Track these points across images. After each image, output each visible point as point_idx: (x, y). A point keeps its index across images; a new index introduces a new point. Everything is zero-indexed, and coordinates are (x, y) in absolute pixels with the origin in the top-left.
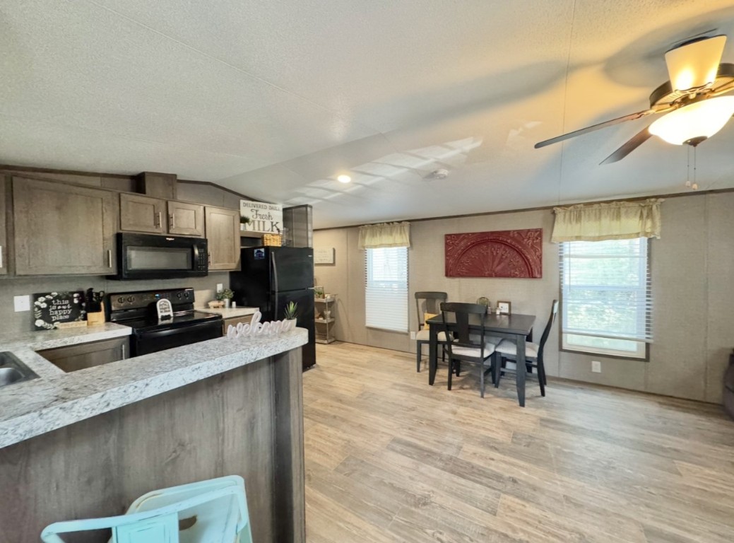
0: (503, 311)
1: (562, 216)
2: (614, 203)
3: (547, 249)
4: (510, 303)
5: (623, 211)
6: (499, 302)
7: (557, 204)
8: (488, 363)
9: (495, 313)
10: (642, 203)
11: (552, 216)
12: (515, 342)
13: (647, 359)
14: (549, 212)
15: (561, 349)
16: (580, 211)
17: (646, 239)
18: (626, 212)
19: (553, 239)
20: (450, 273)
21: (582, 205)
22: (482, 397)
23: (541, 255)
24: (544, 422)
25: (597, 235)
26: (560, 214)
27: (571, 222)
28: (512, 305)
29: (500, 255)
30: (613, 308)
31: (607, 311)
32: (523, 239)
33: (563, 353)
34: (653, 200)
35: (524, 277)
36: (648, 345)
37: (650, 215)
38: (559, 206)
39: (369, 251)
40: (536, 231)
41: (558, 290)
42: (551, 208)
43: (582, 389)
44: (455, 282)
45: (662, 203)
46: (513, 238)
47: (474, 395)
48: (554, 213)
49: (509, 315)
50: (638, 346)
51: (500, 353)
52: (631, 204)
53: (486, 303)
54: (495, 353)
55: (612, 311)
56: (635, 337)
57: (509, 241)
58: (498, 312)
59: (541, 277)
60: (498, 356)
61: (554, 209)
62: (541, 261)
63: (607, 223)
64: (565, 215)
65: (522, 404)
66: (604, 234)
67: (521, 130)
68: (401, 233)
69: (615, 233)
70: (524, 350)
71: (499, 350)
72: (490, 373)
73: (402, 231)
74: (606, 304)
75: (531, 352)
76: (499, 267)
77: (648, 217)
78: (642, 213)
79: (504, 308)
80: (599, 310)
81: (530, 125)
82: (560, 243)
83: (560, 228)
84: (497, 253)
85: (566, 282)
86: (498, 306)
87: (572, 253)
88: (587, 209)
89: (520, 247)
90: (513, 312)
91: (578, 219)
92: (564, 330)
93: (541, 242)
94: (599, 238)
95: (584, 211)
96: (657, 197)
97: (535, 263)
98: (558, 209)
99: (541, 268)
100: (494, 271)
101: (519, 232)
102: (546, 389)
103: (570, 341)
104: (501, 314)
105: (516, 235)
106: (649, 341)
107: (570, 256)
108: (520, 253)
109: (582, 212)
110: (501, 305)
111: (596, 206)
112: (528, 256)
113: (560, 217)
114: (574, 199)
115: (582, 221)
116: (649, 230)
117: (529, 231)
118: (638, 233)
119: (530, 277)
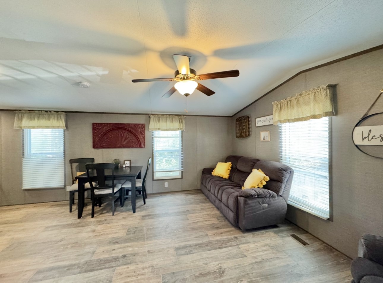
0: (127, 165)
2: (171, 116)
3: (147, 134)
4: (130, 161)
5: (174, 119)
6: (124, 161)
7: (151, 113)
8: (118, 195)
9: (123, 167)
10: (180, 116)
11: (149, 118)
12: (130, 181)
13: (182, 178)
14: (148, 116)
17: (181, 131)
18: (175, 120)
19: (149, 129)
20: (95, 146)
21: (160, 115)
22: (113, 215)
23: (144, 136)
24: (144, 217)
25: (166, 128)
27: (156, 122)
28: (132, 161)
29: (125, 136)
30: (174, 159)
31: (172, 160)
32: (137, 128)
33: (154, 181)
34: (183, 116)
35: (137, 147)
36: (182, 172)
37: (182, 122)
39: (26, 130)
40: (142, 125)
41: (152, 153)
42: (148, 114)
43: (161, 196)
44: (100, 151)
45: (185, 118)
46: (132, 127)
47: (109, 216)
48: (149, 117)
49: (130, 167)
50: (179, 173)
51: (124, 188)
52: (176, 117)
53: (118, 162)
54: (122, 188)
55: (174, 160)
56: (178, 170)
57: (130, 129)
58: (124, 166)
59: (144, 147)
60: (123, 189)
61: (150, 115)
62: (144, 139)
63: (169, 124)
64: (154, 118)
65: (134, 212)
66: (168, 128)
67: (129, 72)
68: (58, 119)
69: (172, 128)
70: (135, 184)
71: (123, 186)
72: (119, 200)
73: (59, 118)
74: (172, 157)
75: (139, 184)
76: (125, 143)
77: (181, 123)
78: (179, 121)
79: (127, 164)
80: (170, 160)
81: (133, 71)
82: (153, 131)
83: (153, 124)
84: (124, 135)
85: (155, 149)
86: (124, 163)
87: (157, 136)
88: (162, 117)
89: (135, 132)
90: (132, 165)
91: (159, 121)
92: (154, 171)
93: (144, 130)
94: (166, 130)
95: (161, 117)
96: (184, 115)
97: (142, 140)
98: (151, 115)
99: (144, 142)
100: (122, 145)
101: (135, 125)
102: (146, 200)
103: (157, 176)
104: (126, 167)
105: (133, 126)
106: (183, 170)
107: (156, 137)
108: (135, 136)
110: (126, 162)
111: (165, 116)
112: (139, 137)
113: (152, 119)
114: (158, 112)
115: (160, 121)
116: (182, 128)
117: (139, 124)
118: (179, 129)
119: (139, 147)
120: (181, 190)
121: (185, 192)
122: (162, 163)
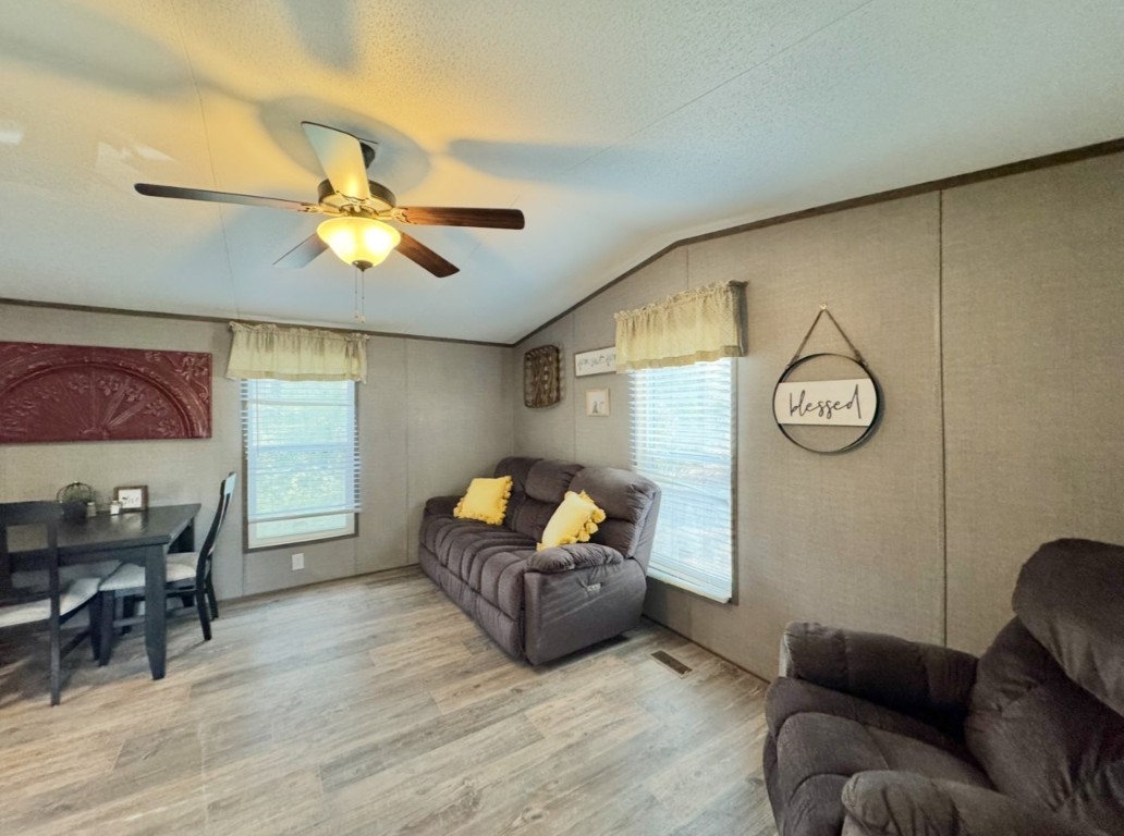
0: (127, 505)
1: (245, 339)
2: (316, 330)
3: (220, 389)
4: (145, 490)
5: (327, 343)
6: (117, 490)
7: (236, 318)
8: (83, 622)
9: (109, 512)
10: (351, 336)
11: (227, 335)
12: (141, 562)
13: (356, 534)
14: (223, 326)
15: (246, 550)
16: (272, 334)
17: (353, 383)
18: (331, 346)
19: (229, 372)
21: (274, 326)
22: (55, 702)
23: (209, 398)
24: (199, 687)
25: (296, 372)
26: (241, 334)
27: (258, 349)
28: (151, 491)
29: (120, 395)
30: (332, 474)
31: (325, 478)
32: (174, 368)
33: (249, 555)
34: (358, 335)
35: (177, 437)
36: (357, 515)
37: (355, 354)
38: (239, 321)
40: (200, 356)
41: (240, 456)
42: (227, 321)
43: (277, 601)
45: (368, 340)
46: (153, 366)
47: (30, 709)
48: (230, 330)
49: (145, 512)
50: (347, 518)
51: (113, 592)
52: (337, 336)
53: (85, 496)
54: (100, 595)
55: (332, 478)
56: (343, 508)
57: (142, 370)
58: (115, 510)
59: (209, 436)
60: (107, 599)
61: (231, 324)
62: (208, 407)
63: (308, 359)
64: (249, 337)
65: (159, 674)
66: (304, 372)
67: (125, 153)
69: (319, 372)
70: (163, 572)
71: (107, 587)
72: (88, 641)
74: (324, 468)
75: (182, 570)
76: (118, 421)
77: (353, 355)
78: (347, 350)
79: (133, 499)
80: (316, 478)
81: (148, 153)
82: (243, 380)
83: (243, 355)
84: (113, 392)
85: (252, 444)
86: (117, 498)
87: (260, 397)
88: (281, 333)
89: (166, 382)
90: (153, 503)
91: (270, 344)
92: (250, 518)
93: (209, 374)
94: (299, 378)
95: (278, 335)
96: (363, 332)
97: (198, 411)
98: (237, 324)
99: (209, 420)
100: (105, 428)
101: (165, 354)
102: (214, 625)
103: (261, 535)
104: (123, 512)
105: (158, 360)
106: (359, 510)
107: (257, 402)
108: (169, 395)
109: (275, 337)
110: (122, 494)
111: (294, 331)
112: (185, 401)
113: (240, 338)
114: (265, 315)
115: (275, 348)
116: (355, 373)
117: (185, 354)
118: (344, 375)
119: (188, 438)
120: (351, 572)
121: (369, 579)
122: (288, 488)
